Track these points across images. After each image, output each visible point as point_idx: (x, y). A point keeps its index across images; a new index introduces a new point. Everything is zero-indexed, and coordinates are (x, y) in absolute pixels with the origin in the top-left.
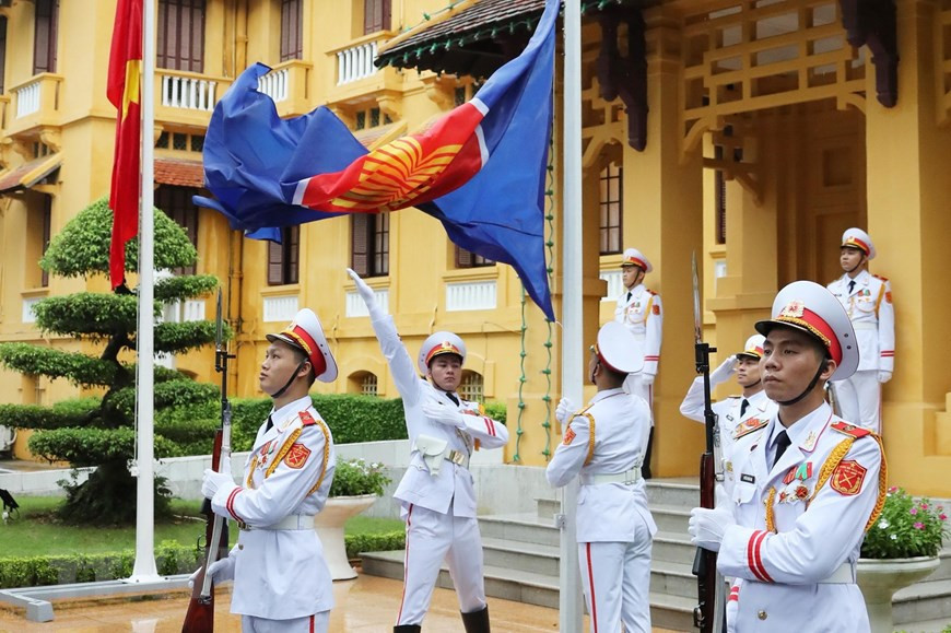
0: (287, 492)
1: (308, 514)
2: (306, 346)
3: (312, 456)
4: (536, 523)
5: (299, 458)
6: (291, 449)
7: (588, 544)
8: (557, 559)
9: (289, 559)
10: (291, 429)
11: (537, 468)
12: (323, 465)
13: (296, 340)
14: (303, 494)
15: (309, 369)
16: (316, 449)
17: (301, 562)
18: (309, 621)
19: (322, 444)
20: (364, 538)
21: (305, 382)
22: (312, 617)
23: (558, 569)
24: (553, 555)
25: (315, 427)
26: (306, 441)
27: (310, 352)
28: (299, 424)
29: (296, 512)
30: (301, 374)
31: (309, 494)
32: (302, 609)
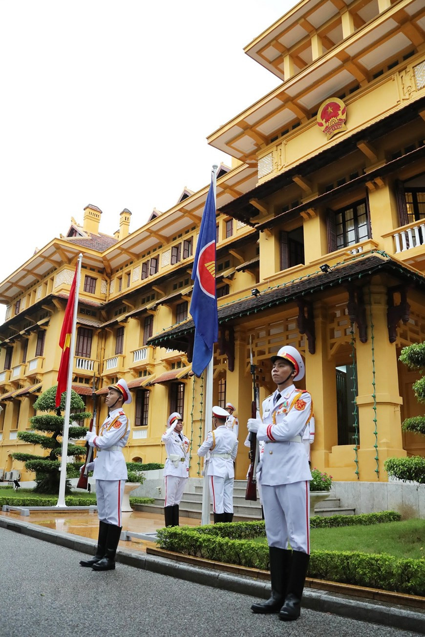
0: (113, 436)
1: (120, 446)
2: (122, 391)
3: (122, 425)
4: (194, 493)
5: (118, 425)
6: (116, 422)
7: (212, 476)
8: (201, 504)
9: (113, 460)
10: (116, 416)
11: (195, 478)
12: (126, 429)
13: (118, 389)
14: (119, 438)
15: (122, 398)
16: (124, 423)
17: (117, 461)
18: (118, 482)
19: (126, 422)
20: (136, 500)
21: (121, 403)
22: (120, 481)
23: (201, 507)
24: (200, 502)
25: (124, 416)
26: (120, 420)
27: (123, 393)
28: (119, 415)
29: (116, 444)
30: (120, 400)
31: (121, 439)
32: (117, 477)
